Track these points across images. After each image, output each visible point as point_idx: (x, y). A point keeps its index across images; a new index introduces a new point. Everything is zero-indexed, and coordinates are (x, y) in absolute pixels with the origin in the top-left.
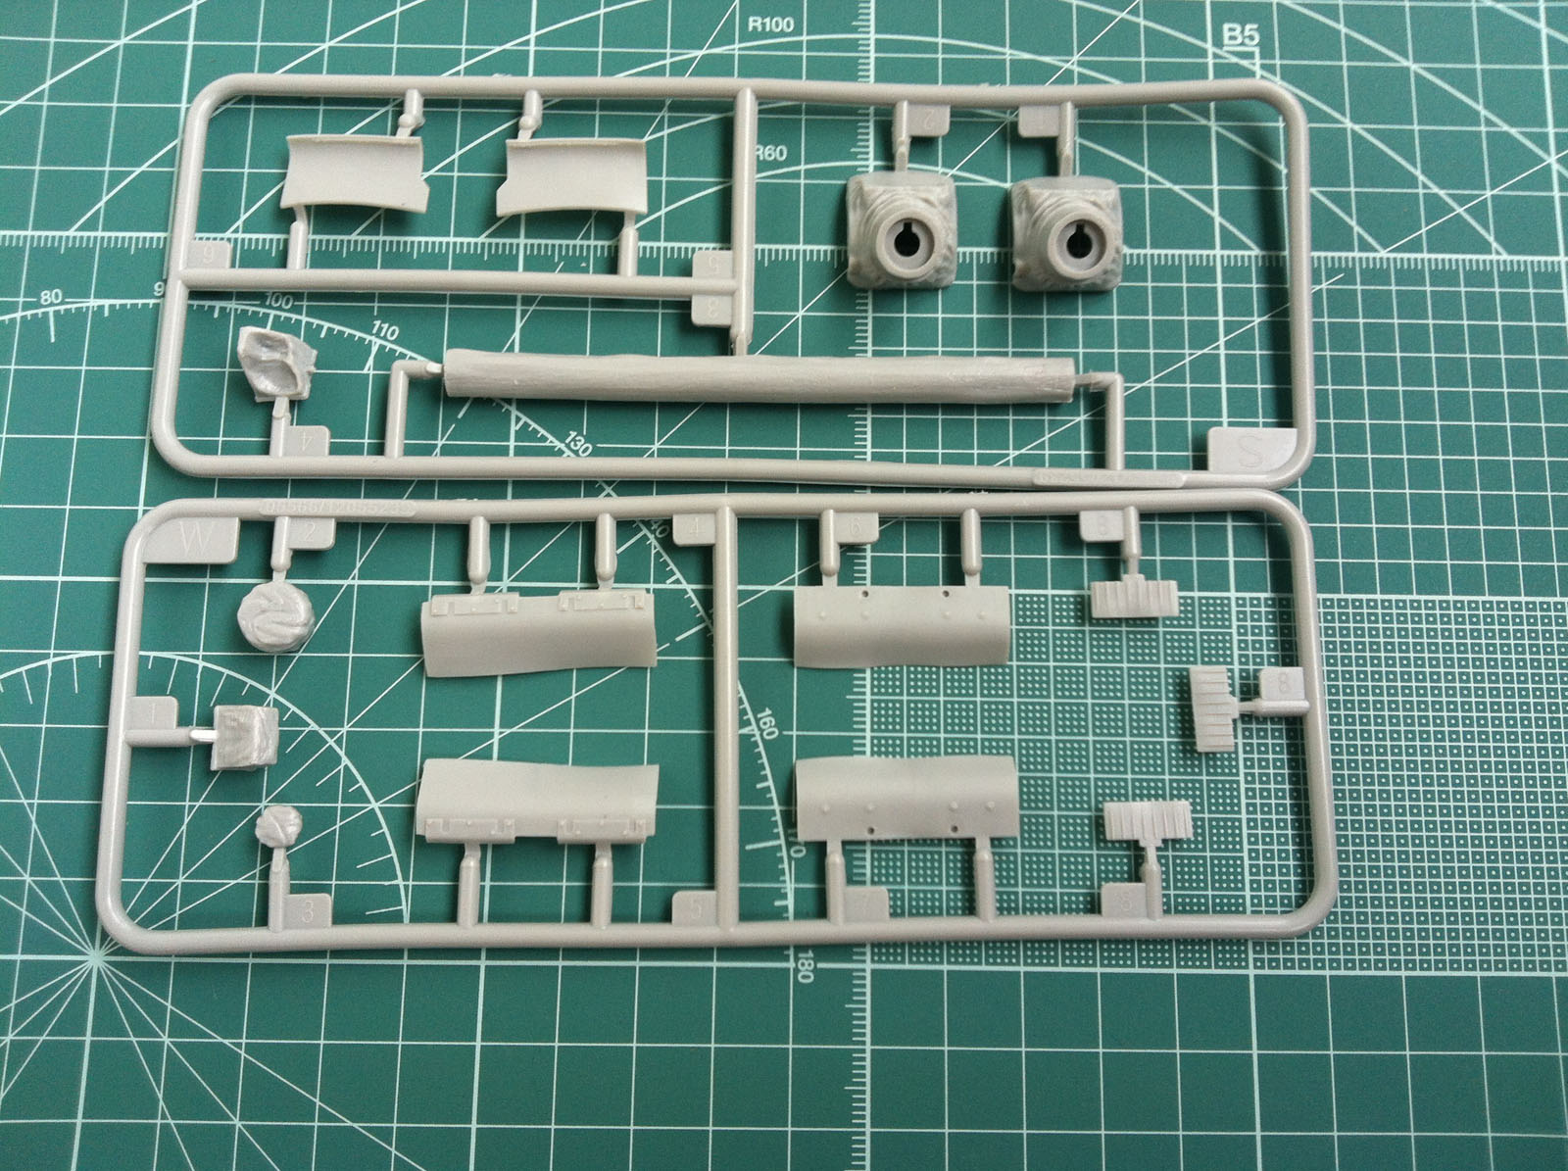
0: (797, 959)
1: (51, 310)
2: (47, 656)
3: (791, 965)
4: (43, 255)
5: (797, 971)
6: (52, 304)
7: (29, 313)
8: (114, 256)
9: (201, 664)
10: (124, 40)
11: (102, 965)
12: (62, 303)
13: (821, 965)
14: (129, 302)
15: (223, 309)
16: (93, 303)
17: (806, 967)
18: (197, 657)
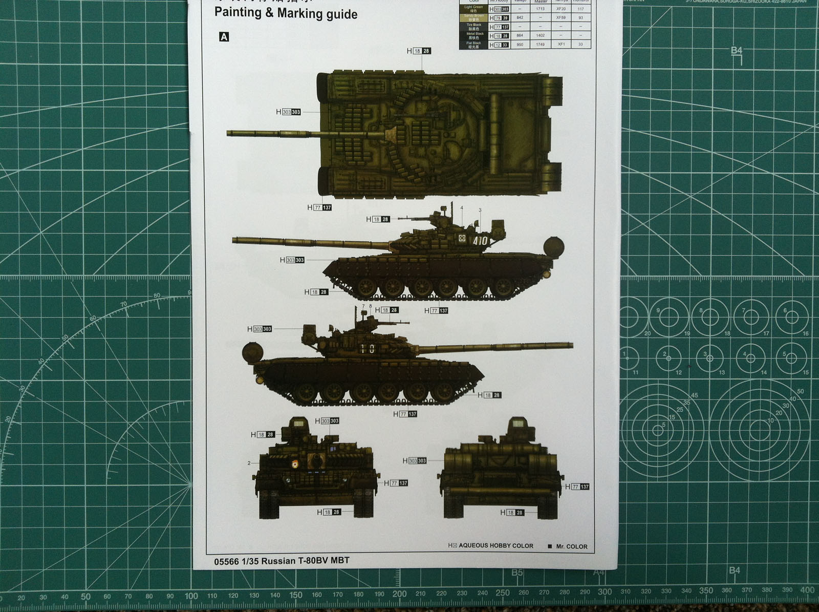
1: (157, 299)
2: (168, 402)
4: (153, 282)
6: (158, 298)
7: (151, 301)
8: (174, 282)
10: (169, 212)
12: (161, 297)
14: (180, 297)
16: (170, 297)
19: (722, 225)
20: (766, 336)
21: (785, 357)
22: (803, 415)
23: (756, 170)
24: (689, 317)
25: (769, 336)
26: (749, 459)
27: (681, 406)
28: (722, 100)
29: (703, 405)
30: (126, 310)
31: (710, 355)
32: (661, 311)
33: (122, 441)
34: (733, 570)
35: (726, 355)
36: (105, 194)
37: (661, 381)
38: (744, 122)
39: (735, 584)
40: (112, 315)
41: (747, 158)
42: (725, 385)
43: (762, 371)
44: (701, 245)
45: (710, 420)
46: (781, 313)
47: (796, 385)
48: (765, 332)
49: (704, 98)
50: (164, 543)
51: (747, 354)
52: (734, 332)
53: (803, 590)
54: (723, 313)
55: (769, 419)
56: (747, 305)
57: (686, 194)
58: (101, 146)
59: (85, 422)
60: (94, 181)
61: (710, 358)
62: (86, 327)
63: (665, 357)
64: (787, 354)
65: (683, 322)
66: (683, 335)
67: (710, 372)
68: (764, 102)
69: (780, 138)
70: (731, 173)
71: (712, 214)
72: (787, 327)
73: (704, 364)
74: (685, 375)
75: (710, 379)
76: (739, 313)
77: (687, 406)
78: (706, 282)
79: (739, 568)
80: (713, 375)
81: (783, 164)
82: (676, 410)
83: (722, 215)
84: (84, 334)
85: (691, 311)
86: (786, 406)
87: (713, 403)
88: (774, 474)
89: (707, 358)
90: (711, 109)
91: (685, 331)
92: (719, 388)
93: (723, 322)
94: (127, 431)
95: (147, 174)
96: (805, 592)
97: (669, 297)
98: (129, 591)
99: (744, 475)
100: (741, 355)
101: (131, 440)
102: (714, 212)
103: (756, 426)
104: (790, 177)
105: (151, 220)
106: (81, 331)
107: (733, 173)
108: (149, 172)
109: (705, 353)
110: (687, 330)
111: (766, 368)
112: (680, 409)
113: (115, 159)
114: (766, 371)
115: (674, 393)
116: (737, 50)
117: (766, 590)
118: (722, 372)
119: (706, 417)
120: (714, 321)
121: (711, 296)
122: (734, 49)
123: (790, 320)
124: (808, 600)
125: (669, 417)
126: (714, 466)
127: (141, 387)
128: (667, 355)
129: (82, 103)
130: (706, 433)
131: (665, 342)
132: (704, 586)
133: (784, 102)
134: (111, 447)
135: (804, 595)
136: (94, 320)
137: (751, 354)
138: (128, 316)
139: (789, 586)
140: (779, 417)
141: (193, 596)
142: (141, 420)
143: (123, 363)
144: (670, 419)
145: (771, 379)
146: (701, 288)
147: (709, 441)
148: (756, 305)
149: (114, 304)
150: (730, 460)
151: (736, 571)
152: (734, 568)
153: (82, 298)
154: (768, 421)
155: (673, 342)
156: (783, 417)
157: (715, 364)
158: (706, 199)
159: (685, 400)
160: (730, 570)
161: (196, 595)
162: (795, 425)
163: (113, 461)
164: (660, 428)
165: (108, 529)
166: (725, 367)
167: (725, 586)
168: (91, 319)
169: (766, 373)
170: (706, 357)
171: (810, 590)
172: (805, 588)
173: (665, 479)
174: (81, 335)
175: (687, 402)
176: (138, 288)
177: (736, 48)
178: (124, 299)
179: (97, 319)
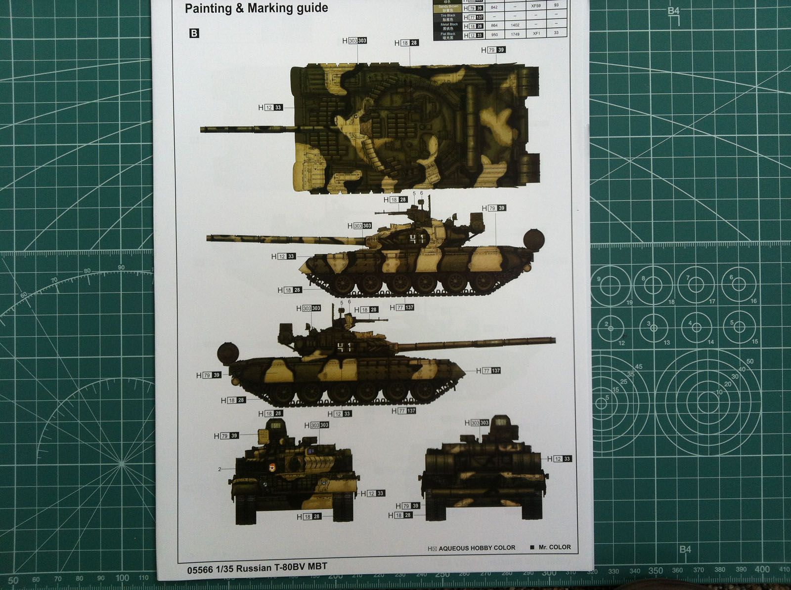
1: (88, 275)
2: (99, 380)
4: (83, 257)
6: (88, 273)
7: (81, 276)
8: (104, 257)
9: (143, 381)
10: (100, 186)
11: (123, 466)
12: (91, 273)
14: (111, 272)
15: (139, 273)
16: (100, 272)
18: (142, 379)
19: (662, 190)
20: (712, 304)
21: (733, 326)
22: (754, 386)
23: (697, 133)
24: (631, 286)
25: (716, 303)
26: (698, 433)
27: (625, 378)
28: (660, 61)
29: (648, 376)
30: (57, 286)
31: (654, 325)
32: (601, 280)
33: (52, 419)
34: (684, 550)
35: (671, 325)
36: (36, 169)
37: (603, 353)
38: (682, 83)
39: (686, 563)
40: (42, 291)
41: (688, 121)
42: (671, 355)
43: (709, 341)
44: (642, 211)
45: (655, 392)
46: (727, 280)
47: (746, 355)
48: (711, 300)
49: (641, 60)
50: (95, 524)
51: (693, 323)
52: (679, 301)
53: (757, 569)
54: (667, 281)
55: (718, 391)
56: (691, 273)
57: (625, 158)
58: (32, 121)
59: (15, 401)
60: (24, 156)
61: (654, 328)
62: (17, 304)
63: (607, 327)
64: (734, 322)
65: (625, 290)
66: (626, 303)
67: (654, 342)
68: (703, 63)
69: (721, 100)
70: (671, 136)
71: (652, 179)
72: (734, 295)
73: (648, 334)
74: (628, 346)
75: (654, 349)
76: (684, 280)
77: (631, 378)
78: (648, 249)
79: (690, 547)
80: (657, 346)
81: (725, 126)
82: (620, 382)
83: (663, 179)
84: (15, 311)
85: (633, 280)
86: (734, 376)
87: (658, 375)
88: (724, 448)
89: (651, 328)
90: (648, 71)
91: (627, 300)
92: (664, 358)
93: (667, 290)
94: (57, 409)
95: (78, 148)
96: (760, 571)
97: (610, 265)
98: (58, 574)
99: (693, 449)
100: (686, 324)
101: (61, 418)
102: (654, 177)
103: (704, 398)
104: (733, 139)
105: (82, 194)
106: (11, 308)
107: (673, 136)
108: (79, 146)
109: (649, 322)
110: (629, 299)
111: (713, 337)
112: (624, 381)
113: (45, 134)
114: (713, 341)
115: (617, 364)
116: (674, 10)
117: (719, 570)
118: (667, 342)
119: (651, 389)
120: (657, 289)
121: (653, 264)
122: (672, 9)
123: (736, 287)
124: (763, 580)
125: (613, 390)
126: (661, 440)
127: (72, 364)
128: (609, 325)
129: (13, 78)
130: (652, 406)
131: (607, 311)
132: (653, 567)
133: (724, 62)
134: (41, 426)
135: (758, 575)
136: (25, 296)
137: (697, 323)
138: (58, 292)
139: (743, 565)
140: (728, 388)
141: (124, 577)
142: (72, 398)
143: (54, 340)
144: (614, 391)
145: (718, 349)
146: (643, 255)
147: (655, 414)
148: (701, 273)
149: (45, 280)
150: (678, 434)
151: (687, 550)
152: (684, 547)
153: (13, 274)
154: (716, 393)
155: (615, 311)
156: (733, 388)
157: (659, 334)
158: (646, 163)
159: (629, 372)
160: (681, 549)
161: (127, 577)
162: (745, 396)
163: (44, 440)
164: (603, 401)
165: (38, 510)
166: (670, 337)
167: (676, 566)
168: (21, 296)
169: (713, 343)
170: (649, 327)
171: (765, 569)
172: (760, 568)
173: (610, 454)
174: (11, 312)
175: (631, 373)
176: (69, 263)
177: (673, 8)
178: (54, 275)
179: (28, 295)
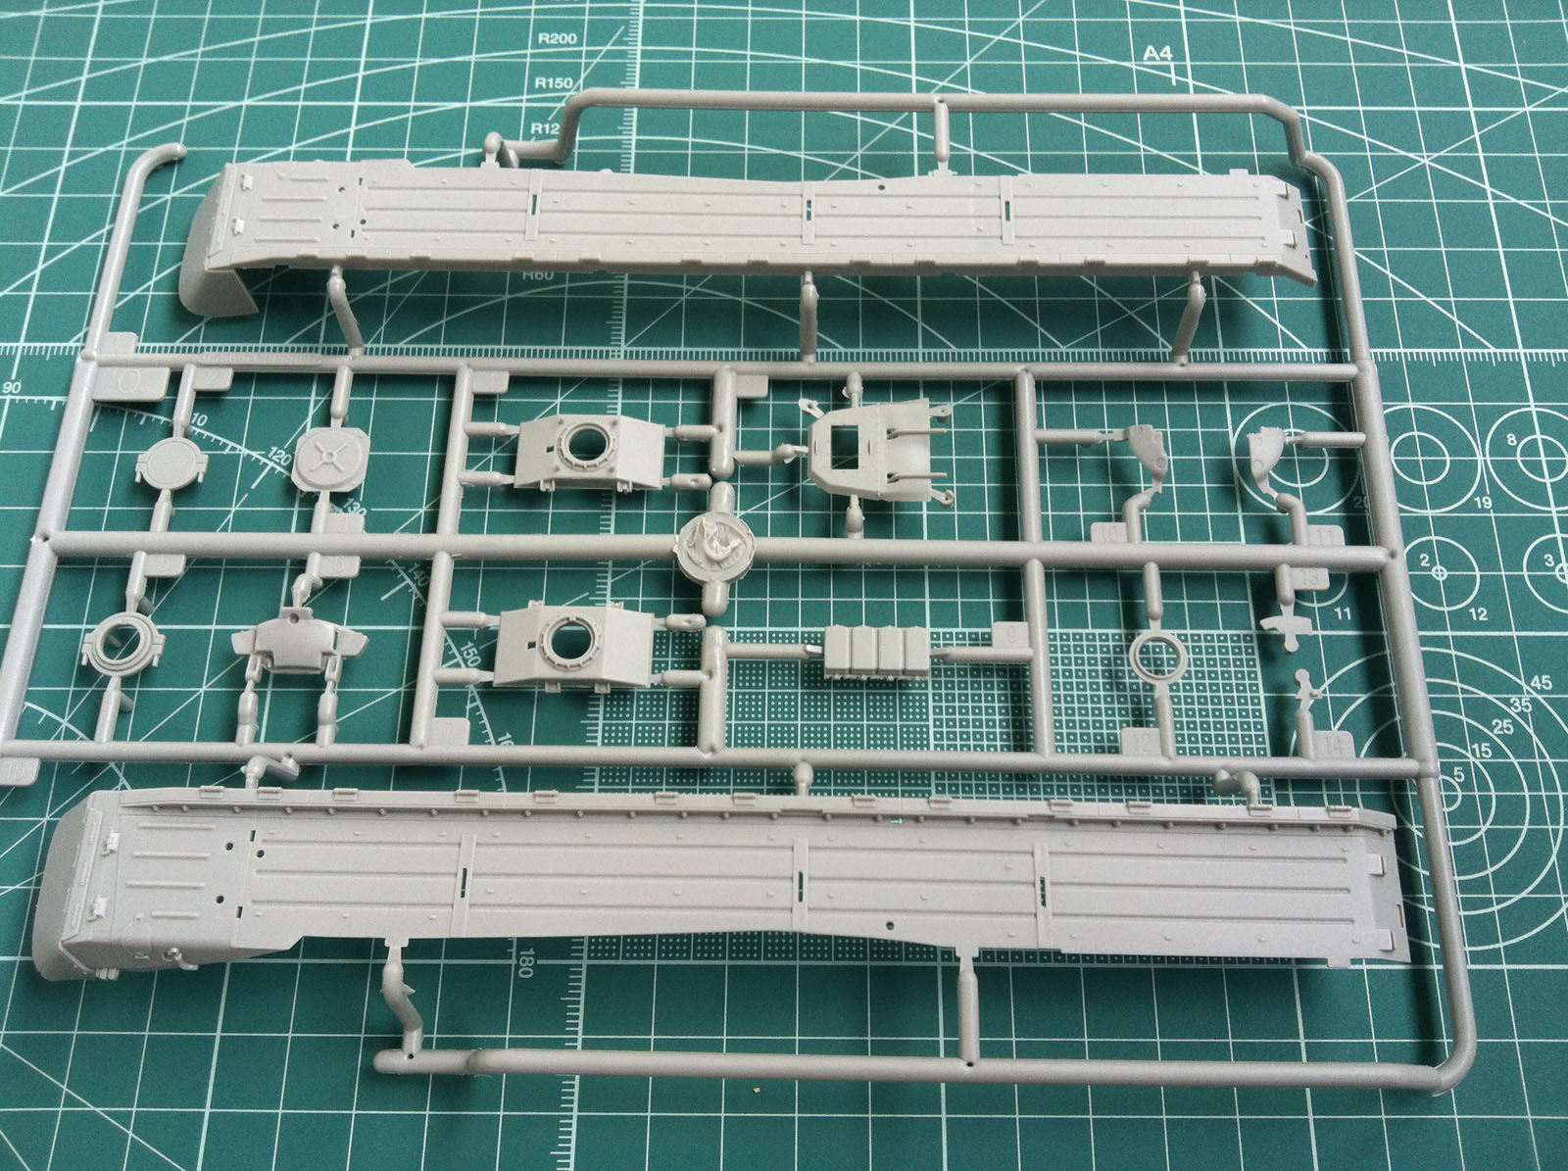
0: (518, 959)
3: (513, 962)
5: (518, 967)
13: (539, 962)
17: (527, 963)
24: (1479, 458)
27: (1504, 715)
31: (1565, 565)
44: (1477, 275)
57: (1411, 155)
63: (1430, 569)
65: (1464, 473)
66: (1470, 506)
70: (1522, 110)
71: (1491, 201)
73: (1553, 589)
74: (1498, 621)
77: (1522, 714)
78: (1511, 366)
82: (1492, 729)
83: (1520, 202)
85: (1483, 442)
89: (1557, 573)
91: (1473, 496)
97: (1411, 405)
102: (1495, 196)
107: (1528, 109)
109: (1549, 556)
110: (1480, 492)
112: (1503, 725)
115: (1473, 674)
120: (1556, 467)
121: (1532, 403)
125: (1473, 751)
128: (1432, 562)
131: (1419, 526)
144: (1476, 755)
146: (1501, 381)
155: (1443, 525)
158: (1472, 168)
159: (1514, 698)
164: (1448, 786)
170: (1553, 569)
173: (1494, 955)
175: (1520, 703)
